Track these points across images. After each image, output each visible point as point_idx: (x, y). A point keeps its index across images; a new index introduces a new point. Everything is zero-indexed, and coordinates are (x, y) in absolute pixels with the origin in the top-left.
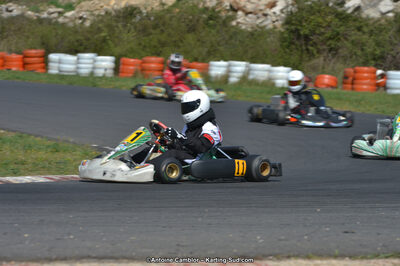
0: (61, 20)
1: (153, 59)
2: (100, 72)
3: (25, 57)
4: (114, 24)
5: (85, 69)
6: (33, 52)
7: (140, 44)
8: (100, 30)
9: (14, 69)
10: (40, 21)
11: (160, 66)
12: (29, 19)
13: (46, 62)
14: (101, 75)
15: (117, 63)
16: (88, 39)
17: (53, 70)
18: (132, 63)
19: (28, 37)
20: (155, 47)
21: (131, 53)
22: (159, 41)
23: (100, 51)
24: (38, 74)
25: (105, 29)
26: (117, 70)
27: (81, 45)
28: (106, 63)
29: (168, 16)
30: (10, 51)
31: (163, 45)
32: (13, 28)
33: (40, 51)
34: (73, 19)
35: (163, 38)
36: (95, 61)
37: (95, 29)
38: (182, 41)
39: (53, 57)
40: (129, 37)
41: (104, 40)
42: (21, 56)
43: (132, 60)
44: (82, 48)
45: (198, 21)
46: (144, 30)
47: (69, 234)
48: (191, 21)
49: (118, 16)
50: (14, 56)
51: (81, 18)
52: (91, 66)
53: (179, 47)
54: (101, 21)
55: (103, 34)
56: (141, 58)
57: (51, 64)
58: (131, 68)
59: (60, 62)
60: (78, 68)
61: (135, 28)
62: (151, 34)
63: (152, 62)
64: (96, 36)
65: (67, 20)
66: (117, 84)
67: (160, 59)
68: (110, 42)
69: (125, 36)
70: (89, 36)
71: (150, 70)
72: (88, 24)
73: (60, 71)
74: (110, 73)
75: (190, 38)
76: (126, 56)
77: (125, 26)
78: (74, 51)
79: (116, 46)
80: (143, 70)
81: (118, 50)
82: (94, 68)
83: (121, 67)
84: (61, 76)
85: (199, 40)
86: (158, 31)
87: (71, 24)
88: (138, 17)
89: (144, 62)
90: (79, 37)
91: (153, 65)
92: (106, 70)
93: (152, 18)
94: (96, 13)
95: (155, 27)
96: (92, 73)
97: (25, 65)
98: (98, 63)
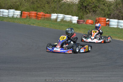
1: (33, 12)
2: (15, 16)
5: (11, 15)
11: (36, 15)
15: (21, 13)
21: (27, 10)
26: (21, 16)
28: (18, 13)
44: (12, 8)
52: (13, 14)
58: (26, 15)
59: (3, 12)
60: (9, 14)
70: (15, 4)
71: (32, 16)
74: (19, 16)
76: (25, 11)
78: (8, 9)
80: (30, 16)
81: (23, 9)
89: (30, 13)
91: (33, 14)
96: (13, 16)
98: (15, 13)
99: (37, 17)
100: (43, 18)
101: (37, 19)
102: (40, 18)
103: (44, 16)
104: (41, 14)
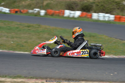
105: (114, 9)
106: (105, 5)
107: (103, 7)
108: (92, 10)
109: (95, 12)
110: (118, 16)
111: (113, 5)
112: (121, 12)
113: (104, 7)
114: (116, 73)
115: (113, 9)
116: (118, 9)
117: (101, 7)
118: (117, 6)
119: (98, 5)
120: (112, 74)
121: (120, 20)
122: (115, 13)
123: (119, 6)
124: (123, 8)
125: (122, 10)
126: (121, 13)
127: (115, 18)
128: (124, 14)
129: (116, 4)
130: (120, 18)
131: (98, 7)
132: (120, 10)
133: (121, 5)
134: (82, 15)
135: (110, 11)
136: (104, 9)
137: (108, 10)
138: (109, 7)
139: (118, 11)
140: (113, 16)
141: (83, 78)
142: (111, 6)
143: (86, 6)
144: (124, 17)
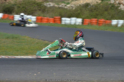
0: (66, 7)
1: (94, 19)
2: (77, 23)
3: (55, 19)
4: (82, 9)
5: (73, 23)
6: (57, 17)
7: (90, 15)
8: (78, 10)
9: (51, 23)
10: (59, 8)
11: (96, 21)
12: (56, 7)
13: (61, 20)
14: (78, 24)
15: (83, 20)
16: (74, 13)
17: (63, 23)
18: (87, 21)
19: (55, 13)
20: (95, 16)
21: (87, 18)
22: (96, 14)
23: (78, 17)
24: (58, 24)
25: (79, 10)
26: (83, 23)
27: (72, 15)
28: (79, 21)
29: (99, 6)
30: (50, 17)
31: (97, 15)
32: (51, 10)
33: (59, 17)
34: (69, 7)
35: (97, 13)
36: (76, 20)
37: (76, 10)
38: (103, 14)
39: (63, 19)
40: (87, 13)
41: (79, 14)
42: (53, 19)
43: (88, 20)
44: (72, 16)
45: (108, 7)
46: (91, 10)
47: (68, 74)
48: (106, 7)
49: (83, 6)
50: (51, 19)
51: (72, 7)
52: (75, 21)
53: (102, 16)
54: (78, 8)
55: (79, 12)
56: (90, 19)
57: (62, 21)
58: (87, 22)
59: (65, 20)
60: (71, 22)
61: (89, 10)
62: (93, 12)
63: (94, 20)
64: (76, 12)
65: (67, 7)
66: (83, 27)
67: (96, 19)
68: (81, 14)
69: (85, 12)
70: (74, 12)
71: (93, 23)
72: (74, 9)
73: (66, 23)
74: (81, 24)
75: (106, 13)
76: (86, 18)
77: (85, 9)
78: (69, 17)
79: (83, 15)
80: (91, 23)
81: (83, 17)
82: (76, 22)
83: (84, 22)
84: (66, 25)
85: (108, 14)
86: (95, 11)
87: (69, 9)
88: (90, 6)
89: (91, 20)
90: (71, 13)
91: (94, 21)
92: (79, 23)
93: (94, 7)
94: (77, 5)
95: (95, 9)
96: (75, 24)
97: (54, 21)
98: (77, 21)
99: (98, 23)
100: (104, 24)
101: (99, 25)
102: (101, 25)
103: (105, 22)
104: (102, 20)
105: (36, 10)
106: (26, 7)
107: (24, 8)
108: (13, 12)
109: (17, 14)
110: (40, 17)
111: (35, 6)
112: (42, 13)
113: (26, 8)
114: (39, 73)
115: (34, 10)
116: (40, 10)
117: (23, 9)
118: (38, 8)
119: (19, 7)
120: (35, 74)
121: (41, 21)
122: (36, 14)
123: (40, 7)
124: (44, 9)
125: (43, 11)
126: (42, 15)
127: (37, 19)
128: (45, 15)
129: (38, 6)
130: (42, 19)
131: (20, 8)
132: (42, 11)
133: (42, 6)
134: (3, 17)
135: (32, 12)
136: (26, 11)
137: (30, 11)
138: (30, 9)
139: (40, 12)
140: (35, 17)
141: (7, 79)
142: (32, 7)
143: (7, 8)
144: (45, 18)
